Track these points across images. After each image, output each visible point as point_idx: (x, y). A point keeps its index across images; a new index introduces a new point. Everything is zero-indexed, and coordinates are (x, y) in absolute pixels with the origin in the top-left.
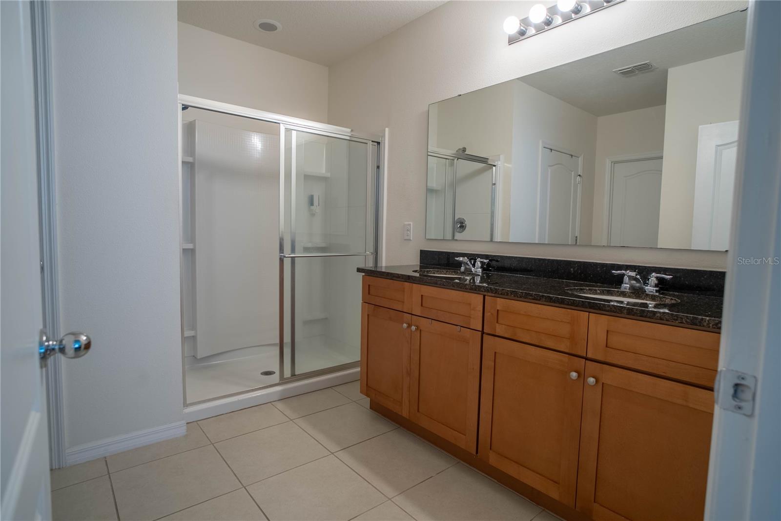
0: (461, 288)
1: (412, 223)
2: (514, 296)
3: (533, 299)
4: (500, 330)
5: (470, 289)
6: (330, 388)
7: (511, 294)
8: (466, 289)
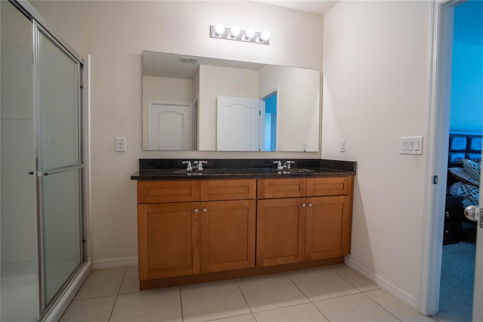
0: (243, 178)
1: (125, 138)
2: (276, 177)
3: (285, 177)
4: (267, 195)
5: (249, 177)
6: (73, 301)
7: (274, 175)
8: (246, 178)
